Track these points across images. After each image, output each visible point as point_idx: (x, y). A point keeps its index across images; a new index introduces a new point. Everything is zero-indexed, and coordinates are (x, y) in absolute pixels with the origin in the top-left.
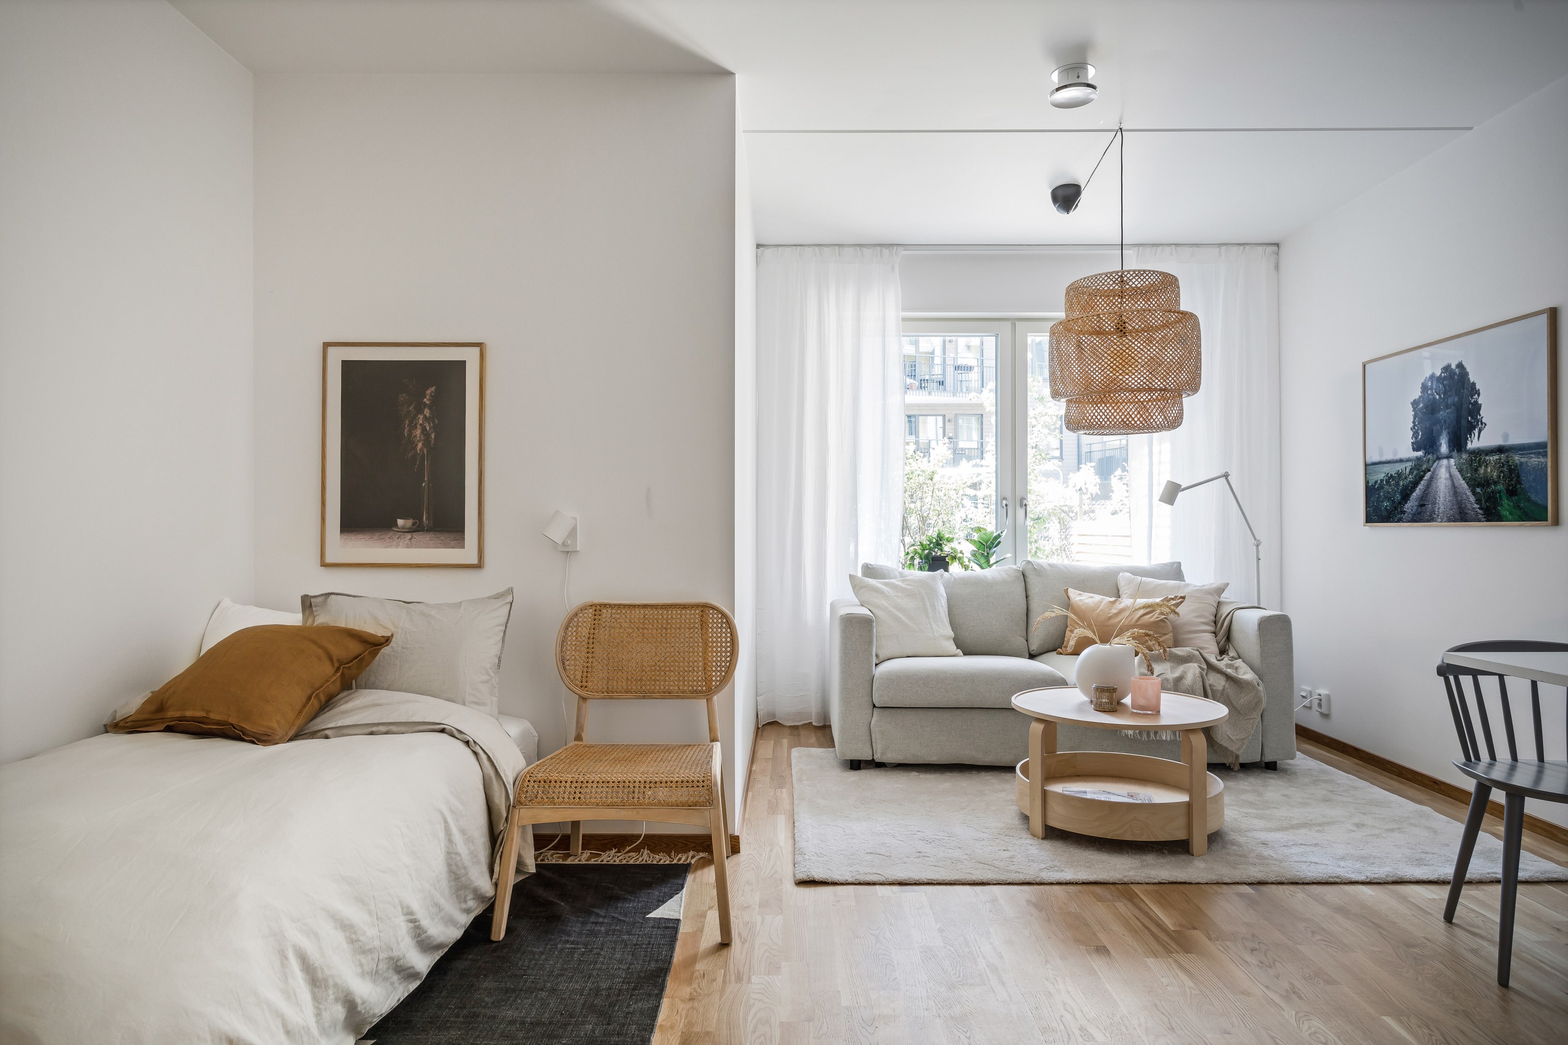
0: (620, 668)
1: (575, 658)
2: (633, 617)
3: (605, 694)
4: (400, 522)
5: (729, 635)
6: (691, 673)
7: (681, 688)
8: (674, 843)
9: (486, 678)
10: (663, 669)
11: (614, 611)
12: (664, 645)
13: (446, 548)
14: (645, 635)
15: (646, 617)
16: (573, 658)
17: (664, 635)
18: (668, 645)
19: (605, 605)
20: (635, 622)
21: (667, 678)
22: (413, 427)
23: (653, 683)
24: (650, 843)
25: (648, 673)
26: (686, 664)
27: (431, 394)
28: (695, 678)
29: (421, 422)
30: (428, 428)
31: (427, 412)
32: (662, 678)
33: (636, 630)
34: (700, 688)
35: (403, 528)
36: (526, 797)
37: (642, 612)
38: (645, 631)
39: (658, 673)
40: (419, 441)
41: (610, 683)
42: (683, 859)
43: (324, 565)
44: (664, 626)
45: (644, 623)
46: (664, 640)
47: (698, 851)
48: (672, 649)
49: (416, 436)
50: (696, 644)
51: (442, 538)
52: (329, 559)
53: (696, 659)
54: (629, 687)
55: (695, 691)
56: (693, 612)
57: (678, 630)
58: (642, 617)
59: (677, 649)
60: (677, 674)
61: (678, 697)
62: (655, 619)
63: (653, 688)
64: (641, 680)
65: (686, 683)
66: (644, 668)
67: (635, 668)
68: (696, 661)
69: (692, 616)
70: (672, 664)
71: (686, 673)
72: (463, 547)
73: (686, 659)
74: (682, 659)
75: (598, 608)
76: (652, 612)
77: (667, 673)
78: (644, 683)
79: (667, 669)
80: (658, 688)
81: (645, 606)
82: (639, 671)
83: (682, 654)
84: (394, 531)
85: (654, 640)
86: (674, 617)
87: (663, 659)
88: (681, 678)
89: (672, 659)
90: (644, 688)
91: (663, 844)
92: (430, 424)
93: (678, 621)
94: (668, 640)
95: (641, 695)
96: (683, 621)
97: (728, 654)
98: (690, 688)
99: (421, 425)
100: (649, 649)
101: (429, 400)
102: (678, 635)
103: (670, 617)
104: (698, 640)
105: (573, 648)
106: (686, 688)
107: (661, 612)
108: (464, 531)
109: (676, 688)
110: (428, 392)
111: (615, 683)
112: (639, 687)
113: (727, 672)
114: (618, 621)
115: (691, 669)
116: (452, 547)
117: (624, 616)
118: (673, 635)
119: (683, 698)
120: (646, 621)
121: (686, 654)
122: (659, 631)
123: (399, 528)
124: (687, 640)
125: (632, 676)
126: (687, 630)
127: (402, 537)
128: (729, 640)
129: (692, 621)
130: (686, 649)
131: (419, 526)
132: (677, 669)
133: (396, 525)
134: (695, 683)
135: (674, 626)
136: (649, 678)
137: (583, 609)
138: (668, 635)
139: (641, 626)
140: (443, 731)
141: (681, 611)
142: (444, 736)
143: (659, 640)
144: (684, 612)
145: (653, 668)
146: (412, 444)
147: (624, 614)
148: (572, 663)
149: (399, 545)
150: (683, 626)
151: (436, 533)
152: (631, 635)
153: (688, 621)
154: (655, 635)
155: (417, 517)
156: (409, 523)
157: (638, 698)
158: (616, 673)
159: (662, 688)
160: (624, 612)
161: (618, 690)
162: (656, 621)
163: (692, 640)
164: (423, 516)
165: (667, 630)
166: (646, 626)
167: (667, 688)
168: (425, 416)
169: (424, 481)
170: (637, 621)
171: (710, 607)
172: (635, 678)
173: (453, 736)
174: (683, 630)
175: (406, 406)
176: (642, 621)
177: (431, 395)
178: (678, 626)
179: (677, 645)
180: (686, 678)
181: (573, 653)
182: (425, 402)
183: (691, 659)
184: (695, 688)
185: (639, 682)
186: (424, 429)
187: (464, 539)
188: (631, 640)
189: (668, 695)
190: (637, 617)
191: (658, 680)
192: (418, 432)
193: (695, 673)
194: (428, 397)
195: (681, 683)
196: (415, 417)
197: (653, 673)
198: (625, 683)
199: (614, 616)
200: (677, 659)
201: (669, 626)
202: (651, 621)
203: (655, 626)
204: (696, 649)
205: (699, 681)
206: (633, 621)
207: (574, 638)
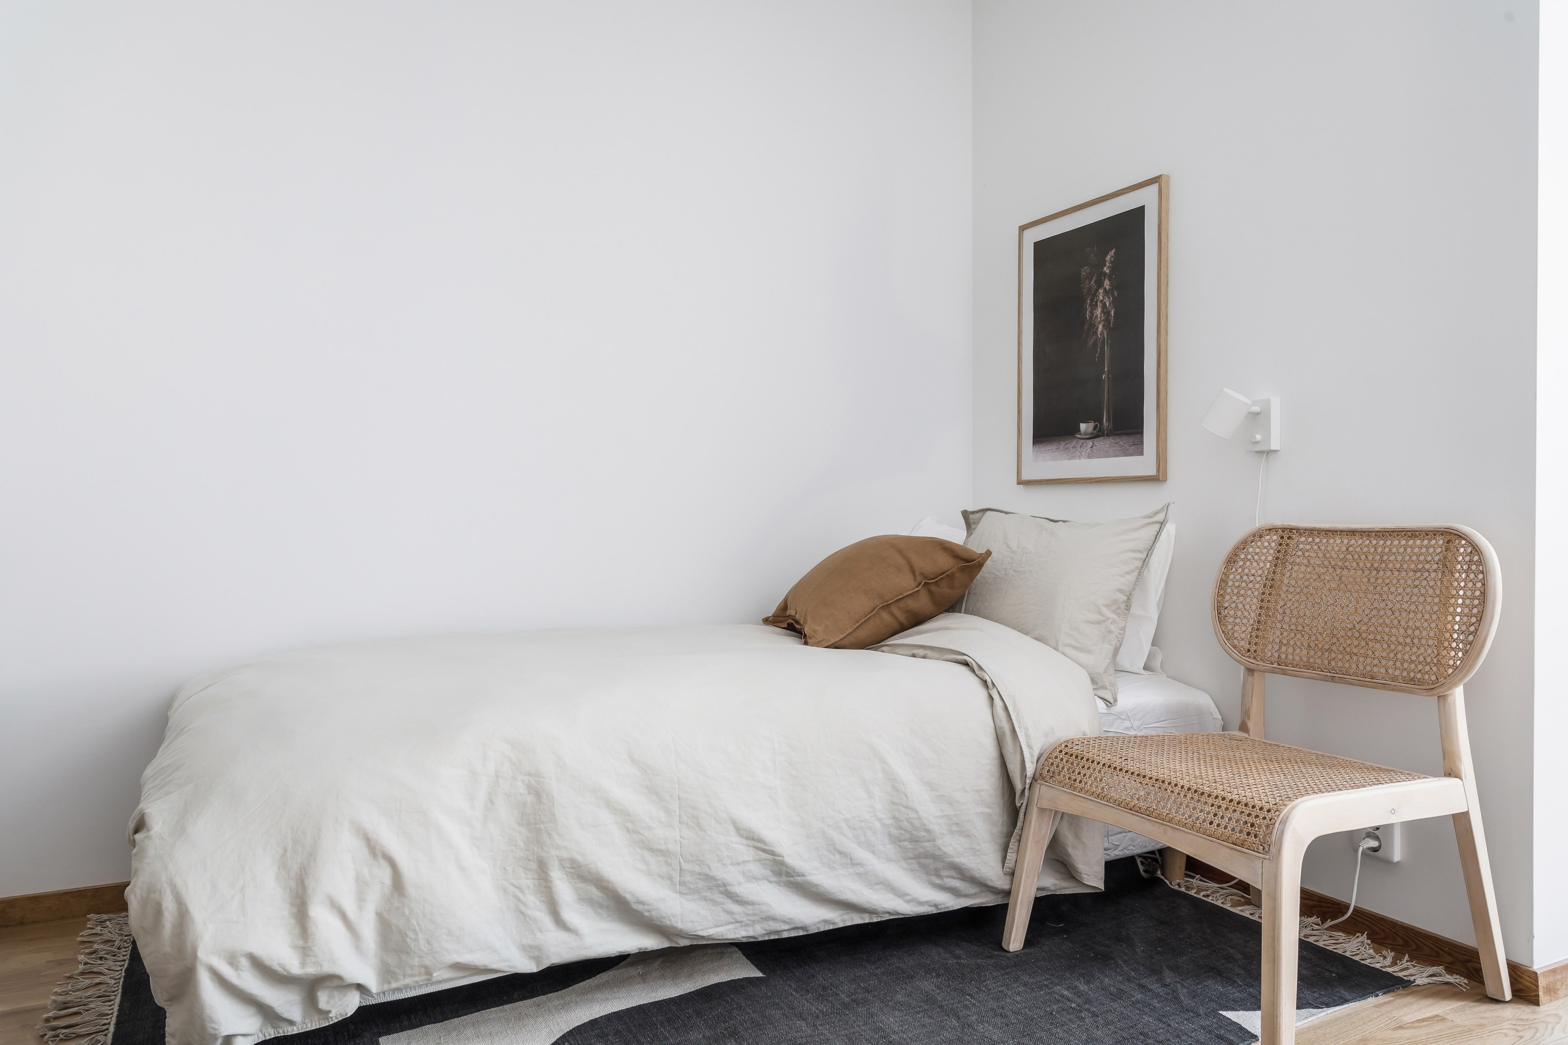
0: (1300, 628)
1: (1237, 606)
2: (1330, 548)
3: (1275, 665)
4: (1083, 426)
5: (1479, 585)
6: (1407, 648)
7: (1390, 671)
8: (1416, 943)
9: (1097, 617)
10: (1364, 635)
11: (1303, 539)
12: (1370, 596)
13: (1126, 455)
14: (1344, 579)
15: (1351, 549)
16: (1233, 605)
17: (1373, 580)
18: (1377, 596)
19: (1300, 531)
20: (1331, 557)
21: (1370, 652)
22: (1094, 306)
23: (1348, 657)
24: (1377, 929)
25: (1342, 640)
26: (1402, 631)
27: (1110, 259)
28: (1414, 658)
29: (1101, 298)
30: (1108, 304)
31: (1107, 284)
32: (1362, 651)
33: (1331, 570)
34: (1419, 676)
35: (1085, 434)
36: (1048, 771)
37: (1346, 541)
38: (1345, 572)
39: (1356, 643)
40: (1100, 323)
41: (1284, 649)
42: (1406, 969)
43: (1020, 482)
44: (1376, 565)
45: (1345, 559)
46: (1371, 588)
47: (1450, 971)
48: (1383, 605)
49: (1097, 316)
50: (1422, 599)
51: (1121, 443)
52: (1025, 477)
53: (1418, 624)
54: (1312, 660)
55: (1412, 679)
56: (1426, 542)
57: (1396, 573)
58: (1344, 549)
59: (1390, 605)
60: (1385, 646)
61: (1384, 686)
62: (1364, 553)
63: (1347, 665)
64: (1329, 650)
65: (1398, 664)
66: (1335, 632)
67: (1321, 630)
68: (1418, 628)
69: (1424, 550)
70: (1380, 629)
71: (1400, 648)
72: (1142, 454)
73: (1403, 623)
74: (1396, 622)
75: (1287, 533)
76: (1360, 542)
77: (1371, 644)
78: (1333, 655)
79: (1371, 637)
80: (1354, 666)
81: (1352, 532)
82: (1327, 634)
83: (1397, 614)
84: (1077, 437)
85: (1357, 587)
86: (1394, 550)
87: (1366, 620)
88: (1392, 655)
89: (1381, 621)
90: (1333, 663)
91: (1398, 938)
92: (1109, 298)
93: (1399, 558)
94: (1379, 588)
95: (1329, 674)
96: (1407, 558)
97: (1474, 620)
98: (1405, 674)
99: (1101, 301)
100: (1346, 602)
101: (1108, 268)
102: (1395, 581)
103: (1387, 550)
104: (1427, 591)
105: (1236, 591)
106: (1397, 673)
107: (1374, 542)
108: (1142, 433)
109: (1383, 670)
110: (1108, 258)
111: (1291, 650)
112: (1326, 662)
113: (1467, 652)
114: (1307, 554)
115: (1408, 640)
116: (1131, 455)
117: (1316, 547)
118: (1387, 581)
119: (1393, 690)
120: (1349, 556)
121: (1404, 614)
122: (1367, 572)
123: (1081, 435)
124: (1408, 590)
125: (1316, 642)
126: (1411, 573)
127: (1084, 445)
128: (1477, 593)
129: (1422, 558)
130: (1405, 606)
131: (1099, 431)
132: (1386, 638)
133: (1079, 430)
134: (1413, 666)
135: (1390, 566)
136: (1341, 649)
137: (1258, 535)
138: (1380, 581)
139: (1340, 563)
140: (966, 664)
141: (1407, 541)
142: (963, 669)
143: (1364, 588)
144: (1411, 542)
145: (1350, 634)
146: (1093, 327)
147: (1316, 544)
148: (1232, 613)
149: (1081, 455)
150: (1405, 566)
151: (1115, 437)
152: (1322, 577)
153: (1414, 558)
154: (1358, 580)
155: (1098, 419)
156: (1091, 426)
157: (1325, 679)
158: (1292, 635)
159: (1361, 667)
160: (1317, 540)
161: (1295, 663)
162: (1363, 557)
163: (1416, 590)
164: (1103, 416)
165: (1378, 571)
166: (1347, 564)
167: (1368, 668)
168: (1105, 289)
169: (1104, 372)
170: (1335, 556)
171: (1455, 535)
172: (1320, 646)
173: (973, 671)
174: (1404, 574)
175: (1087, 281)
176: (1342, 556)
177: (1111, 262)
178: (1398, 566)
179: (1391, 597)
180: (1399, 656)
181: (1235, 598)
182: (1105, 272)
183: (1411, 623)
184: (1412, 675)
185: (1327, 654)
186: (1104, 306)
187: (1142, 442)
188: (1320, 585)
189: (1369, 680)
190: (1337, 549)
191: (1356, 654)
192: (1099, 311)
193: (1415, 649)
194: (1108, 264)
195: (1391, 663)
196: (1095, 294)
197: (1349, 642)
198: (1305, 652)
199: (1301, 546)
200: (1388, 621)
201: (1383, 565)
202: (1356, 556)
203: (1362, 565)
204: (1420, 607)
205: (1420, 663)
206: (1328, 555)
207: (1238, 577)
